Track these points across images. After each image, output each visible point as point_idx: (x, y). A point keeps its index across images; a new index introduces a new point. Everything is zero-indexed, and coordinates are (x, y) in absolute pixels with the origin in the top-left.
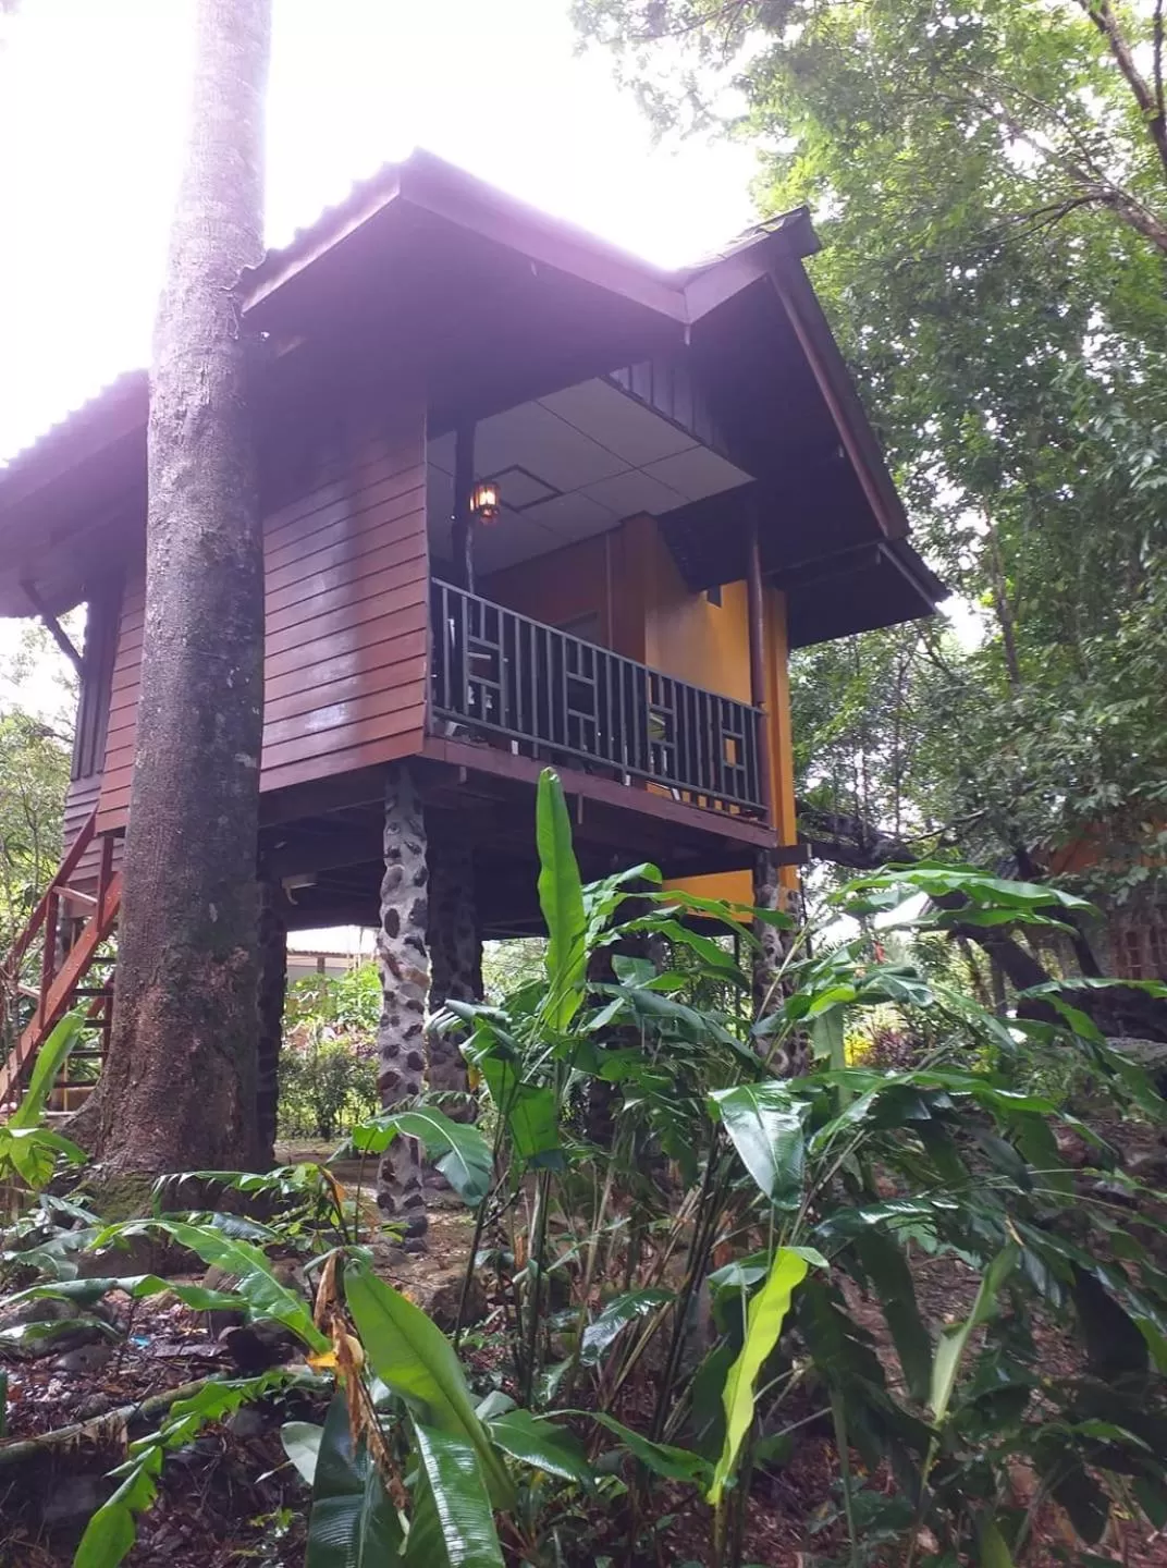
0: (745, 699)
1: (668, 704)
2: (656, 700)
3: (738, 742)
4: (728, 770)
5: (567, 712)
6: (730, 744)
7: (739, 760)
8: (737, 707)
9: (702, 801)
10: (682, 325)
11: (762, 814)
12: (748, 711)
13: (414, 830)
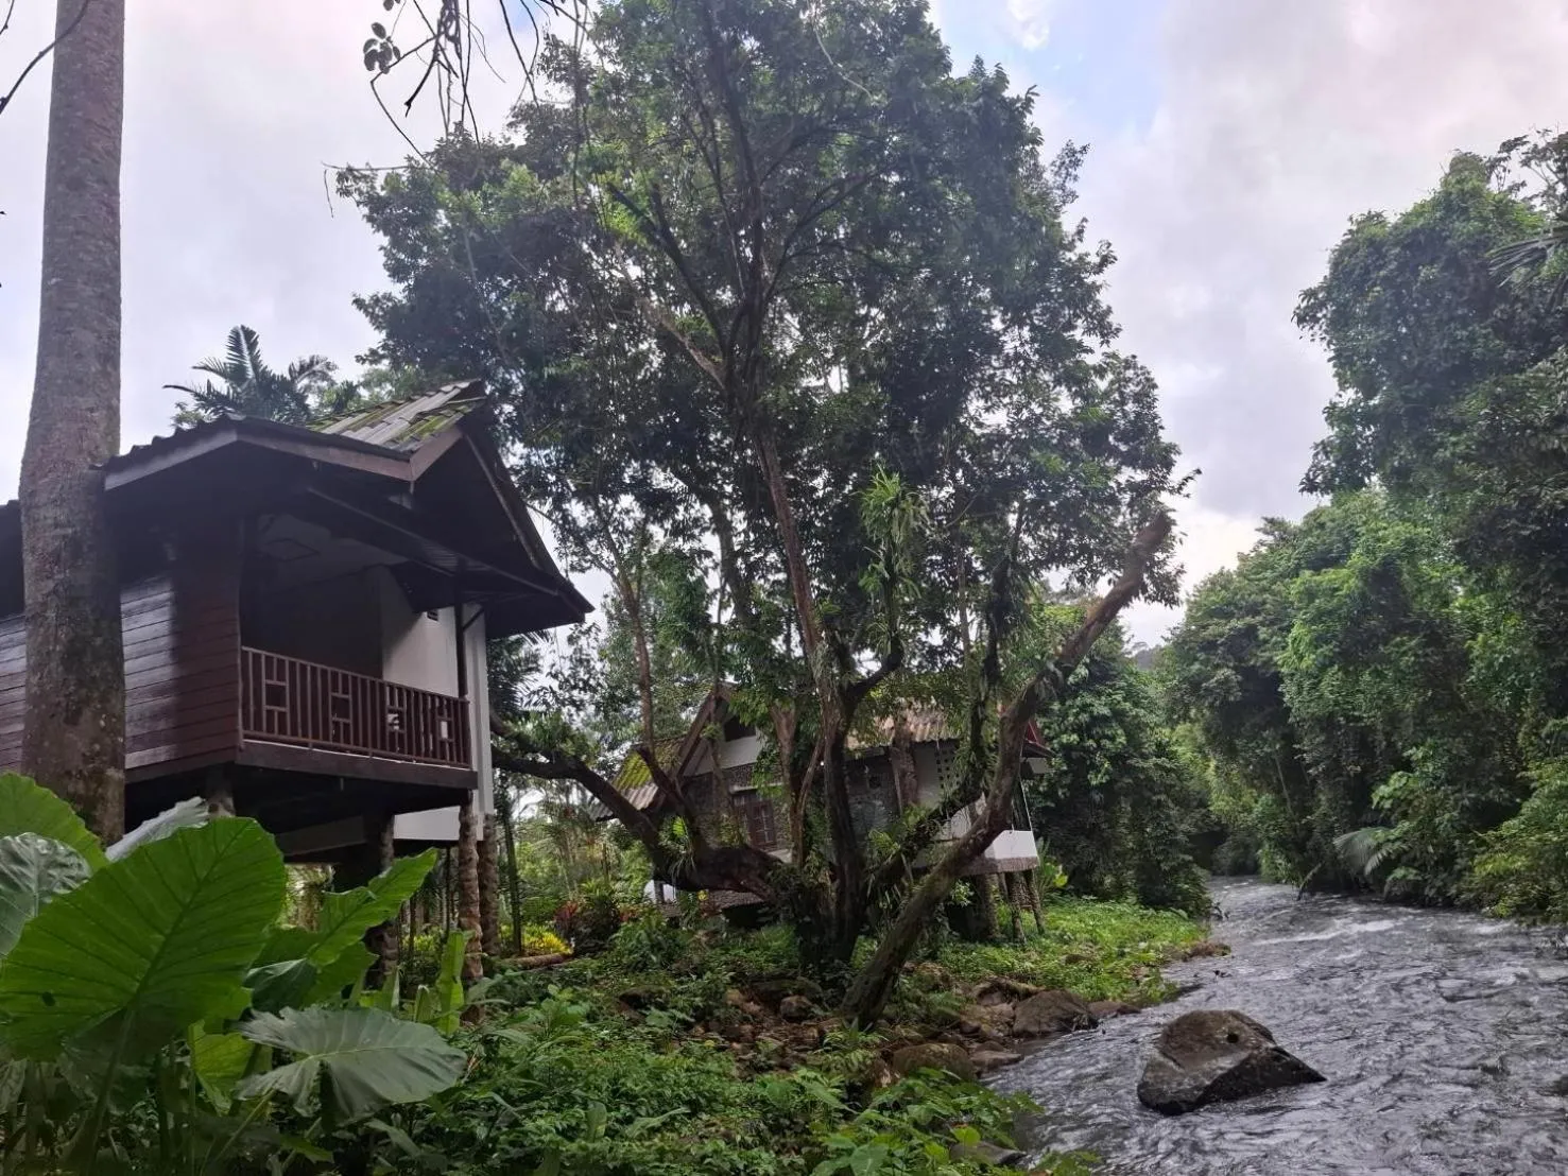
0: (455, 694)
2: (392, 703)
3: (449, 723)
4: (442, 743)
5: (333, 718)
6: (444, 725)
7: (449, 735)
8: (449, 699)
10: (409, 483)
13: (227, 808)
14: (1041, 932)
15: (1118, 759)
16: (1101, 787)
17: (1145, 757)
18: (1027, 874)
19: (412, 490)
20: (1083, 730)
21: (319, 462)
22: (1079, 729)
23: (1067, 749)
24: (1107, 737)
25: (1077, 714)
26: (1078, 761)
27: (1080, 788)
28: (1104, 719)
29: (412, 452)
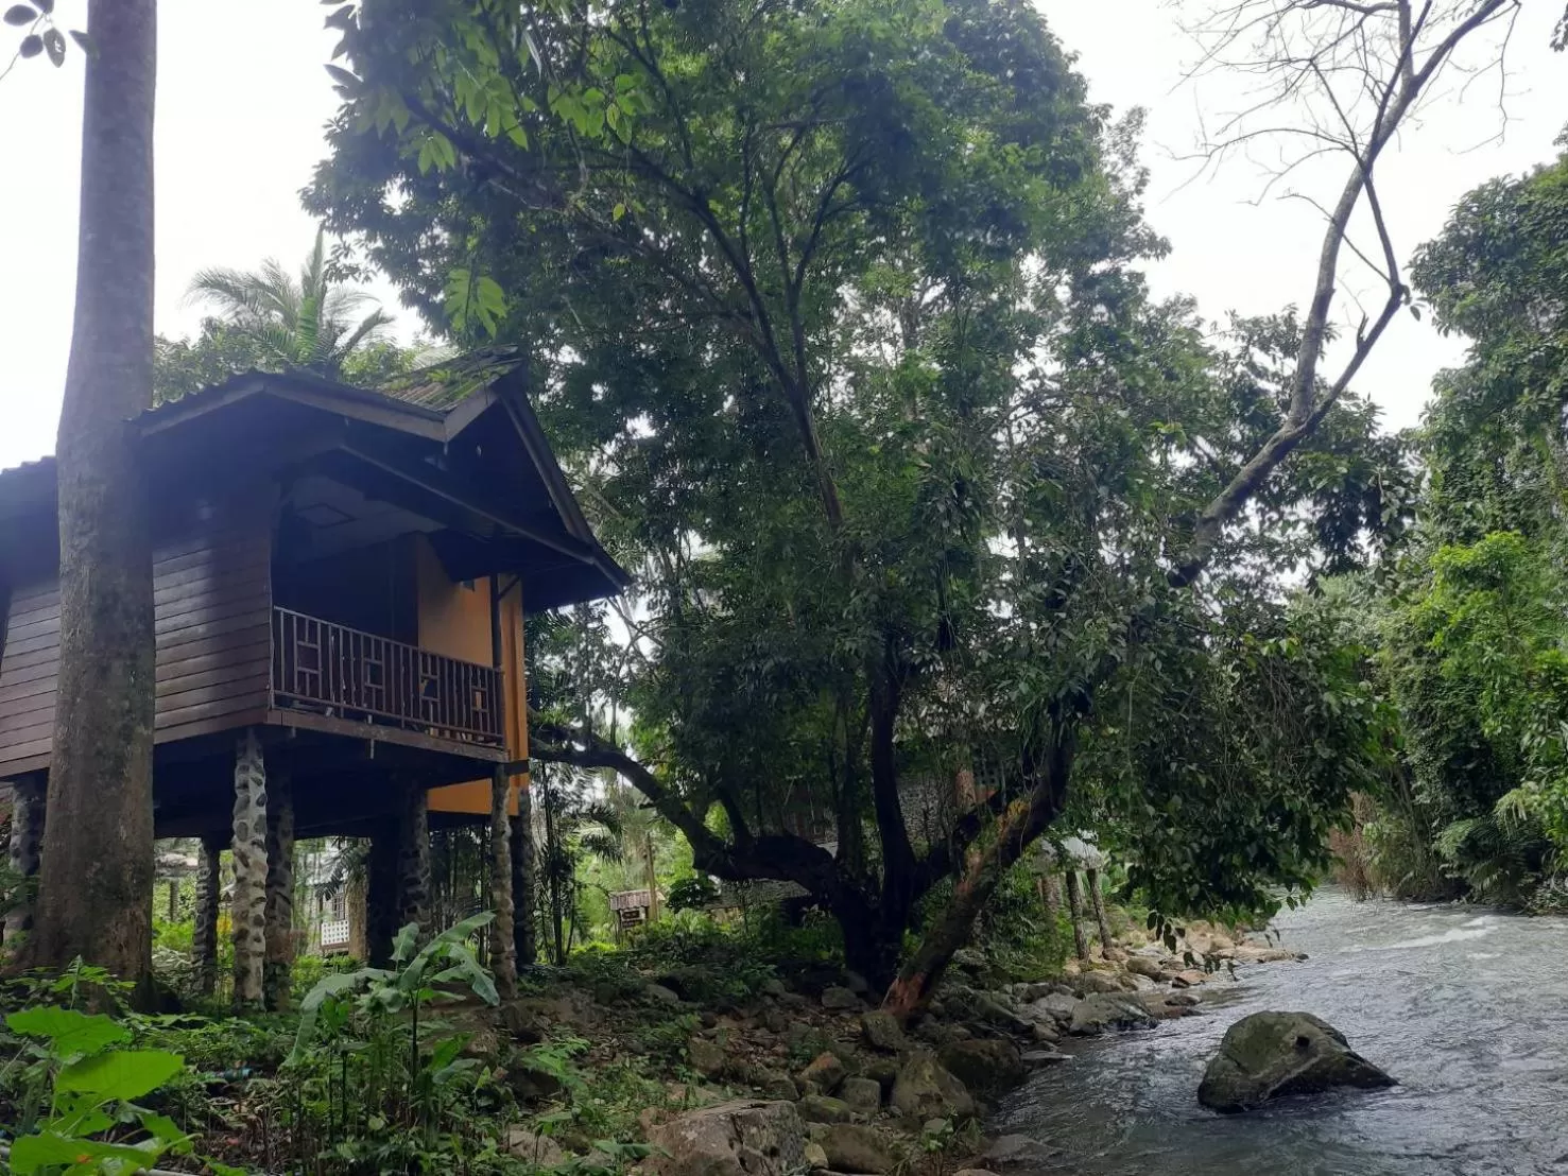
0: (488, 663)
1: (434, 673)
2: (425, 671)
3: (483, 694)
4: (476, 713)
5: (365, 684)
6: (478, 696)
7: (483, 706)
8: (482, 670)
9: (447, 734)
10: (442, 444)
11: (499, 741)
12: (490, 672)
13: (257, 769)
18: (1091, 873)
19: (446, 450)
21: (352, 420)
29: (448, 412)
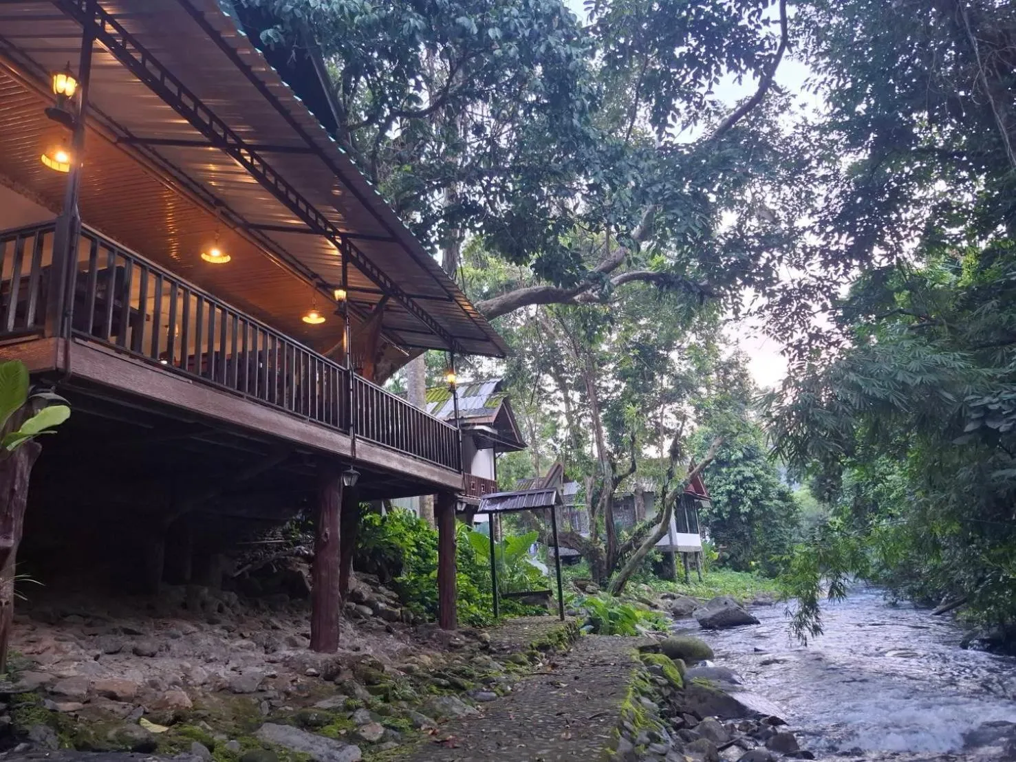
14: (700, 580)
15: (755, 501)
16: (745, 514)
17: (771, 500)
18: (696, 553)
20: (739, 484)
22: (736, 483)
23: (729, 493)
24: (750, 488)
25: (735, 476)
26: (734, 499)
27: (735, 513)
28: (751, 479)
